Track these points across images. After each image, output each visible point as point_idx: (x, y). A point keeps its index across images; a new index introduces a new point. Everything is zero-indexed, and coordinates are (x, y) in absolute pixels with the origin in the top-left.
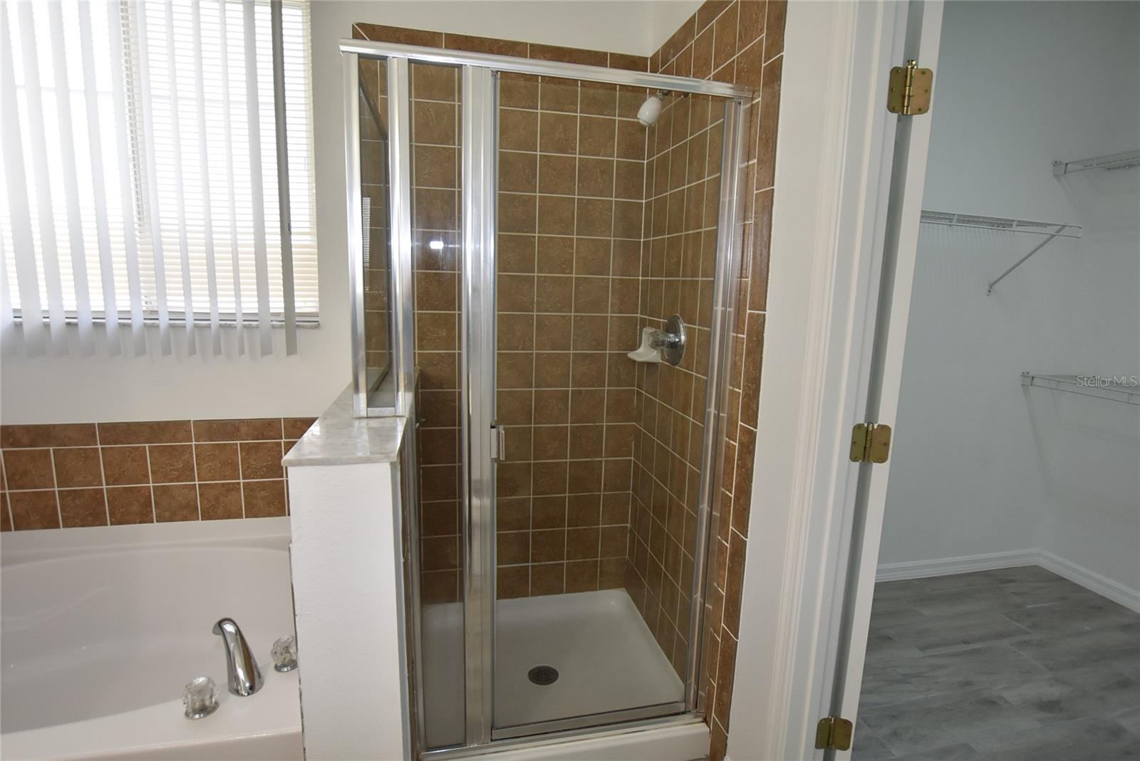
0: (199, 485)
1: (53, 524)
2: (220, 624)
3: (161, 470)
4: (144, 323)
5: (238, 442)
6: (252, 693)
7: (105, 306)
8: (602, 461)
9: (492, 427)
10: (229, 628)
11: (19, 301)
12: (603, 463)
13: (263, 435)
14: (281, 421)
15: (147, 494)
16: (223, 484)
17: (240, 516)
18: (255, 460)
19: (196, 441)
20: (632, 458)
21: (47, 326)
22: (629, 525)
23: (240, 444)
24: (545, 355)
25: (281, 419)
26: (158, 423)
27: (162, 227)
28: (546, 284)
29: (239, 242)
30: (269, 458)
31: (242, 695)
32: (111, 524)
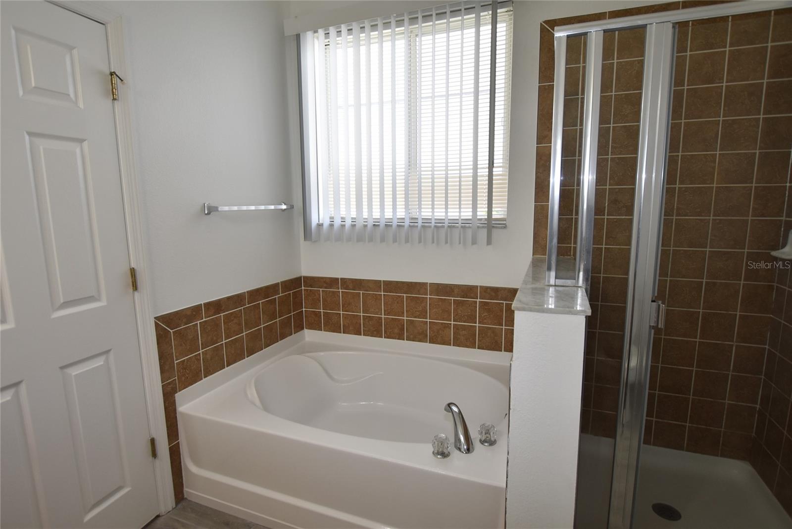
0: (430, 322)
1: (358, 333)
2: (449, 405)
3: (411, 310)
4: (409, 225)
5: (453, 298)
6: (468, 453)
7: (393, 216)
8: (732, 345)
9: (653, 301)
10: (455, 409)
11: (355, 213)
12: (734, 348)
13: (467, 295)
14: (478, 288)
15: (403, 323)
16: (442, 323)
17: (450, 344)
18: (461, 311)
19: (430, 295)
20: (767, 347)
21: (365, 226)
22: (758, 406)
23: (454, 300)
24: (682, 252)
25: (478, 286)
26: (411, 283)
27: (422, 169)
28: (686, 193)
29: (449, 175)
30: (469, 311)
31: (462, 452)
32: (385, 338)
